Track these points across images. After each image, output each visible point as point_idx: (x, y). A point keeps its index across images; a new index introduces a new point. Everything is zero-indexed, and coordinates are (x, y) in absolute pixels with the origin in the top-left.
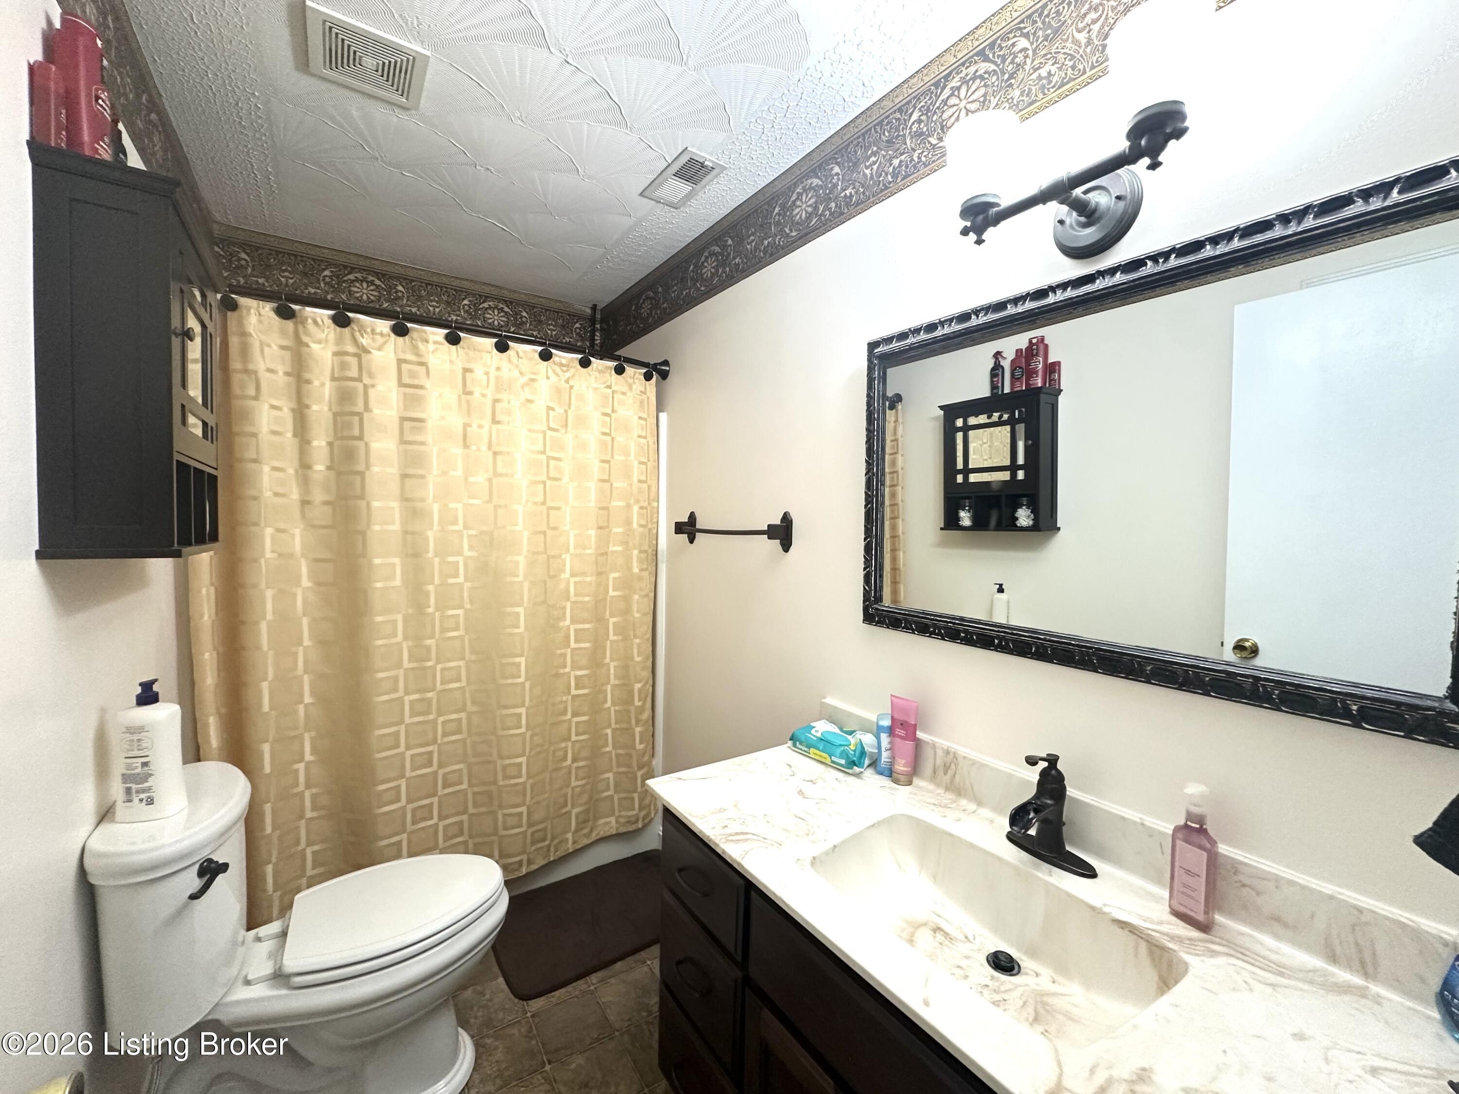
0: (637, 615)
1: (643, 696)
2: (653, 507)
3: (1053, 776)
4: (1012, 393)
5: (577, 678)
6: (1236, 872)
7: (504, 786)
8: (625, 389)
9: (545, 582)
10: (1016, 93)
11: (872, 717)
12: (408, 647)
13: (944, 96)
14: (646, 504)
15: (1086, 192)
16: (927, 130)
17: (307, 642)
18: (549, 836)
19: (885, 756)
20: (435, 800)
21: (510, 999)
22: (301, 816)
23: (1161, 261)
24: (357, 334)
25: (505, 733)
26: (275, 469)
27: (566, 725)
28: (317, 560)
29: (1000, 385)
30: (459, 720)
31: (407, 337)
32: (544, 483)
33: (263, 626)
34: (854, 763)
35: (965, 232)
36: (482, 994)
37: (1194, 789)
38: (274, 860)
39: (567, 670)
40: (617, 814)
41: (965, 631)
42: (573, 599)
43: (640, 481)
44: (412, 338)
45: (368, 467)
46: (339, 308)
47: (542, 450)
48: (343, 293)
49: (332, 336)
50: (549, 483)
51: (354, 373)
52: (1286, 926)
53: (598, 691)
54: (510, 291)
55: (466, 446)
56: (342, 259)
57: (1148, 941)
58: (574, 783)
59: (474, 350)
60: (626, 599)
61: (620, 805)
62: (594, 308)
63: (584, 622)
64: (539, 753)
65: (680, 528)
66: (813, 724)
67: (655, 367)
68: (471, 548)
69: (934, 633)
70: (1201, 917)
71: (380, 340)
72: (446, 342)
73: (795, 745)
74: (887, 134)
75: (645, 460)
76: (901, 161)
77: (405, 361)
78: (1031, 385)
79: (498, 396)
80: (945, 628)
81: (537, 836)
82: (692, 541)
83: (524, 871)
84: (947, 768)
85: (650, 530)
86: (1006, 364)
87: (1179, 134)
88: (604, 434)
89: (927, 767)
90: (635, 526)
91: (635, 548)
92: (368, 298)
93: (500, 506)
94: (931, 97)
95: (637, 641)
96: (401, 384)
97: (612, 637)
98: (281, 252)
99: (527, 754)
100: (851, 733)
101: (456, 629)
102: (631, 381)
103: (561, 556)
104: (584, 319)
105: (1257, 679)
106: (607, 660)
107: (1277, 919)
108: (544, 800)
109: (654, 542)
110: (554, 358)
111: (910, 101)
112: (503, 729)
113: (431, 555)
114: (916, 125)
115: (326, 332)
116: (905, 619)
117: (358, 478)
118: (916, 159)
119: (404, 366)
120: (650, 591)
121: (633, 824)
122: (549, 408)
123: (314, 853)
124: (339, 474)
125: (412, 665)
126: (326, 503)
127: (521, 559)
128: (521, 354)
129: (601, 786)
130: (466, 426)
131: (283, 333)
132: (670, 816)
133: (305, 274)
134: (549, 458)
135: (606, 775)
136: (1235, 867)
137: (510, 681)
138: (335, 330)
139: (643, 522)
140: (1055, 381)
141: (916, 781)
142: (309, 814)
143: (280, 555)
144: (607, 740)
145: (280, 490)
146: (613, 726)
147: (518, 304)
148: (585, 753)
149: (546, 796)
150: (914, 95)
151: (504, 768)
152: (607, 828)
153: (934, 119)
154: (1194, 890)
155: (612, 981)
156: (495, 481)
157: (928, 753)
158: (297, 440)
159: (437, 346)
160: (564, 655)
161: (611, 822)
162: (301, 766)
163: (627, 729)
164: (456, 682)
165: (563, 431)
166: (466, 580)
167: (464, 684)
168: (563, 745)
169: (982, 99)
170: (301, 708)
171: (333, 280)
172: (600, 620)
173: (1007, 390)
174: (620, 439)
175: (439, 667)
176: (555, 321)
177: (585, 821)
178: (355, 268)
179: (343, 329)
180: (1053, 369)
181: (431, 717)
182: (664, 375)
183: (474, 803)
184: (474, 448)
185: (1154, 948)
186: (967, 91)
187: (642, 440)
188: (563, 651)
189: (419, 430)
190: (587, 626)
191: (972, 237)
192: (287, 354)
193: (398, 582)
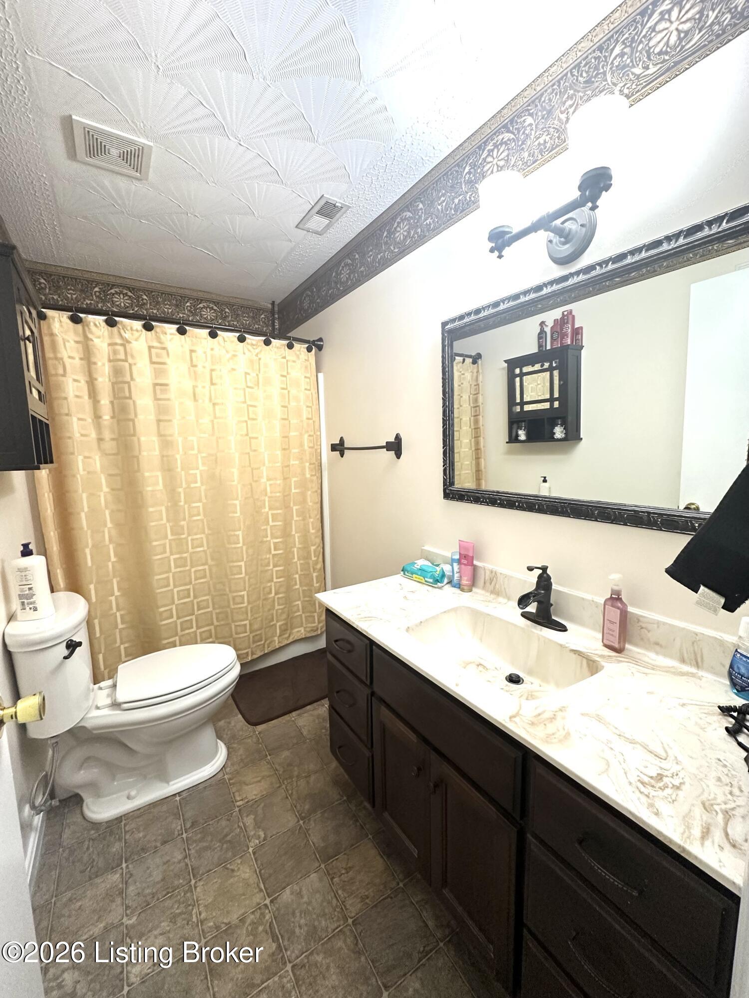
0: (310, 504)
1: (317, 554)
2: (317, 435)
3: (545, 577)
4: (552, 349)
5: (275, 544)
6: (639, 621)
7: (234, 609)
8: (294, 358)
9: (251, 484)
10: (526, 154)
11: (448, 554)
12: (170, 526)
13: (484, 156)
14: (312, 433)
15: (563, 223)
16: (475, 179)
17: (109, 525)
18: (264, 639)
19: (456, 576)
20: (193, 617)
21: (246, 726)
22: (116, 627)
23: (604, 266)
24: (122, 331)
25: (233, 577)
26: (79, 419)
27: (270, 572)
28: (110, 475)
29: (544, 344)
30: (204, 570)
31: (153, 331)
32: (246, 422)
33: (83, 515)
34: (437, 581)
35: (492, 250)
36: (229, 723)
37: (615, 577)
38: (103, 651)
39: (269, 539)
40: (304, 626)
41: (500, 499)
42: (269, 494)
43: (308, 419)
44: (157, 332)
45: (136, 415)
46: (109, 315)
47: (244, 400)
48: (109, 302)
49: (106, 334)
50: (249, 422)
51: (122, 356)
52: (661, 646)
53: (288, 552)
54: (217, 295)
55: (195, 400)
56: (105, 279)
57: (586, 658)
58: (277, 607)
59: (196, 337)
60: (303, 494)
61: (306, 620)
62: (273, 303)
63: (277, 509)
64: (254, 589)
65: (334, 448)
66: (416, 562)
67: (313, 342)
68: (204, 464)
69: (483, 502)
70: (616, 645)
71: (136, 334)
72: (178, 334)
73: (404, 574)
74: (450, 181)
75: (311, 405)
76: (459, 200)
77: (153, 347)
78: (563, 343)
79: (214, 367)
80: (488, 498)
81: (257, 638)
82: (342, 456)
83: (250, 659)
84: (491, 581)
85: (316, 450)
86: (548, 330)
87: (607, 188)
88: (283, 389)
89: (481, 582)
90: (306, 447)
91: (307, 462)
92: (125, 305)
93: (220, 438)
94: (476, 156)
95: (312, 520)
96: (152, 362)
97: (295, 518)
98: (66, 277)
99: (247, 590)
100: (437, 565)
101: (199, 515)
102: (298, 353)
103: (260, 468)
104: (267, 312)
105: (649, 513)
106: (293, 533)
107: (657, 644)
108: (259, 617)
109: (319, 458)
110: (247, 340)
111: (464, 159)
112: (232, 575)
113: (179, 469)
114: (468, 176)
115: (102, 331)
116: (467, 495)
117: (131, 423)
118: (468, 199)
119: (153, 350)
120: (318, 488)
121: (315, 631)
122: (247, 374)
123: (125, 648)
124: (118, 421)
125: (173, 537)
126: (113, 439)
127: (235, 471)
128: (226, 339)
129: (295, 609)
130: (194, 387)
131: (76, 332)
132: (330, 613)
133: (82, 291)
134: (249, 406)
135: (297, 603)
136: (638, 619)
137: (233, 546)
138: (108, 330)
139: (311, 445)
140: (579, 340)
141: (474, 589)
142: (120, 626)
143: (89, 473)
144: (296, 582)
145: (83, 432)
146: (299, 572)
147: (222, 304)
148: (283, 589)
149: (260, 614)
150: (467, 154)
151: (234, 598)
152: (299, 634)
153: (479, 171)
154: (614, 631)
155: (305, 715)
156: (215, 421)
157: (481, 574)
158: (91, 401)
159: (172, 336)
160: (266, 530)
161: (301, 631)
162: (113, 598)
163: (308, 575)
164: (201, 547)
165: (256, 388)
166: (202, 484)
167: (206, 548)
168: (269, 584)
169: (506, 158)
170: (110, 564)
171: (101, 294)
172: (287, 507)
173: (549, 347)
174: (293, 392)
175: (190, 538)
176: (248, 315)
177: (286, 630)
178: (115, 285)
179: (113, 328)
180: (577, 332)
181: (188, 568)
182: (320, 348)
183: (217, 618)
184: (200, 401)
185: (591, 662)
186: (498, 152)
187: (307, 392)
188: (265, 527)
189: (164, 391)
190: (279, 511)
191: (496, 253)
192: (80, 346)
193: (160, 486)
